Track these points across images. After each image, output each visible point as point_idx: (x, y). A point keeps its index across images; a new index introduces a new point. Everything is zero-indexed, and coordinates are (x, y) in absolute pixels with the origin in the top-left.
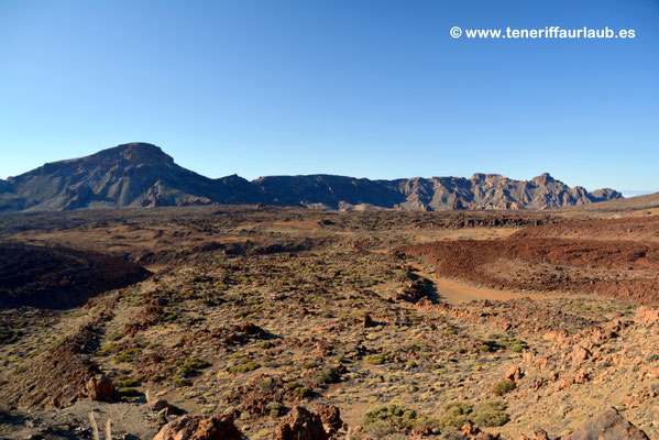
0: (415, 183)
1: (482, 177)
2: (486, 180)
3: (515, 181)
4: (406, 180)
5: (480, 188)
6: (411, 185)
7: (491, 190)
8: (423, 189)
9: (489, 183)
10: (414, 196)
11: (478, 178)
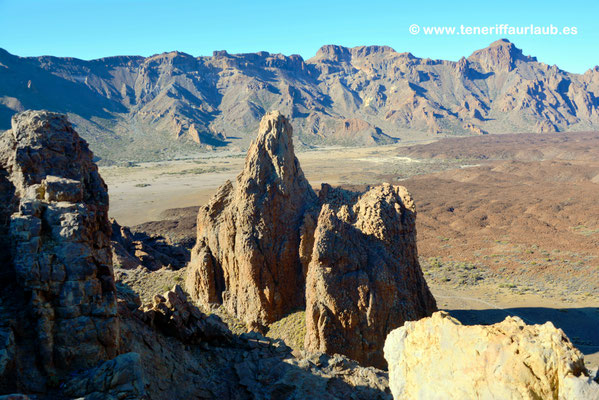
0: (166, 69)
1: (343, 53)
2: (355, 61)
3: (430, 63)
4: (136, 60)
5: (343, 83)
6: (153, 72)
7: (374, 86)
8: (190, 86)
9: (363, 67)
10: (165, 102)
11: (332, 56)
